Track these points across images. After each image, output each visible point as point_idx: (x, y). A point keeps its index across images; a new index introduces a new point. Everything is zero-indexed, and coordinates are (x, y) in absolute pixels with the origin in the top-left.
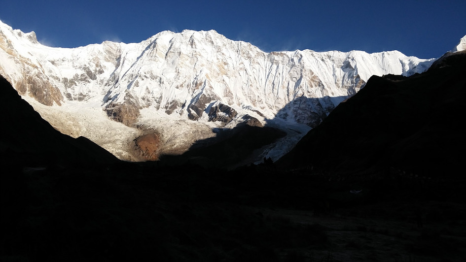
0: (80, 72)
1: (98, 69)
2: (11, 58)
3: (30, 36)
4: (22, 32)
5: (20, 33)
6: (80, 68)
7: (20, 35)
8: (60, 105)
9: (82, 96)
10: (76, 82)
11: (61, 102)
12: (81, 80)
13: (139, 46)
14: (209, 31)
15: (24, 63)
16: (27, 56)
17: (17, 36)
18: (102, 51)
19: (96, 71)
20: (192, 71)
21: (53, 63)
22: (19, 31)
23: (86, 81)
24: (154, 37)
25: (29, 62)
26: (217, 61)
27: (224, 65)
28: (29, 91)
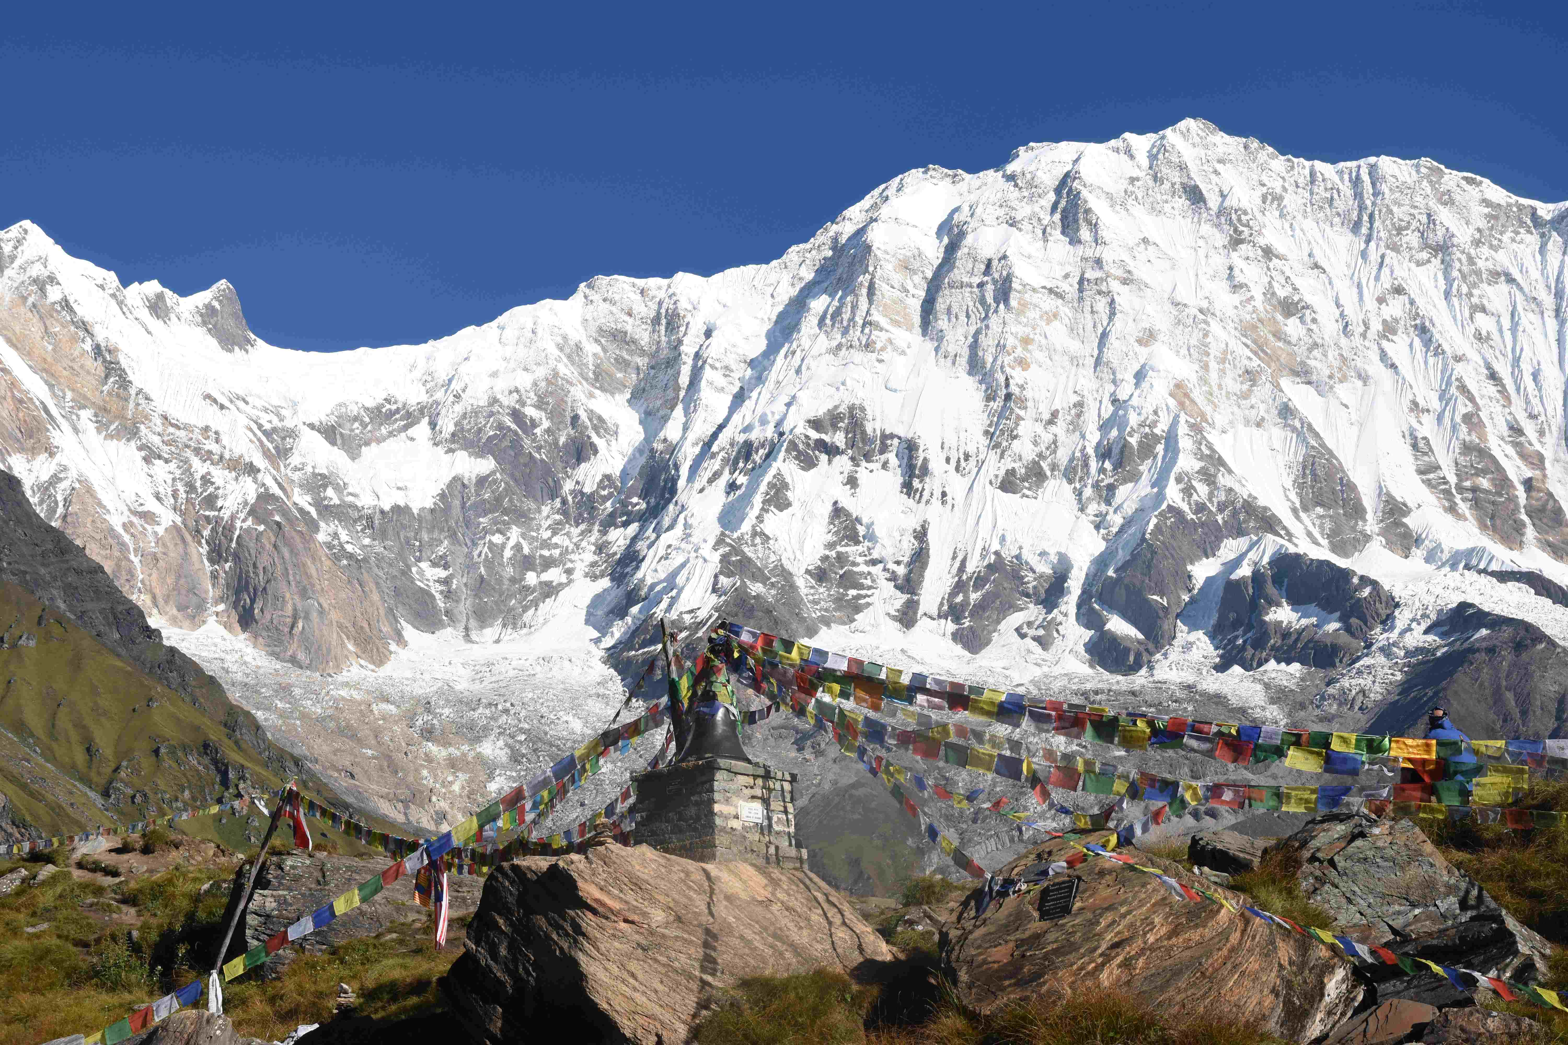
0: (472, 467)
1: (562, 437)
3: (209, 307)
4: (168, 293)
5: (160, 297)
6: (471, 442)
7: (157, 307)
13: (773, 278)
14: (1168, 132)
15: (188, 453)
16: (199, 416)
17: (144, 314)
18: (578, 334)
19: (554, 449)
20: (1086, 381)
21: (330, 433)
22: (153, 287)
24: (855, 214)
25: (210, 445)
26: (1236, 299)
27: (1279, 317)
28: (216, 603)
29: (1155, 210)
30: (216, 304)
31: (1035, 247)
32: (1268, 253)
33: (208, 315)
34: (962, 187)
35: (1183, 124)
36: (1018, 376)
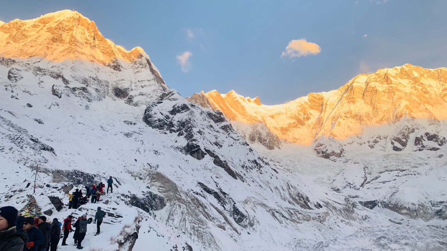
0: (292, 121)
1: (305, 116)
2: (244, 118)
3: (255, 100)
4: (250, 99)
6: (292, 117)
7: (249, 100)
8: (279, 148)
9: (295, 140)
10: (290, 129)
11: (280, 146)
12: (294, 127)
13: (337, 92)
14: (403, 66)
15: (253, 120)
16: (254, 115)
17: (247, 101)
18: (307, 101)
19: (304, 118)
20: (390, 105)
21: (272, 117)
22: (248, 98)
23: (297, 127)
24: (351, 81)
25: (256, 119)
26: (416, 91)
27: (424, 94)
28: (257, 140)
29: (401, 78)
30: (256, 100)
31: (381, 85)
32: (422, 84)
33: (255, 101)
34: (368, 76)
35: (406, 64)
36: (378, 105)
